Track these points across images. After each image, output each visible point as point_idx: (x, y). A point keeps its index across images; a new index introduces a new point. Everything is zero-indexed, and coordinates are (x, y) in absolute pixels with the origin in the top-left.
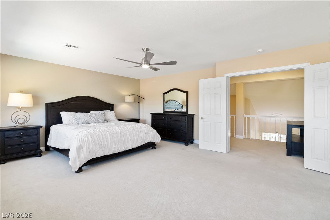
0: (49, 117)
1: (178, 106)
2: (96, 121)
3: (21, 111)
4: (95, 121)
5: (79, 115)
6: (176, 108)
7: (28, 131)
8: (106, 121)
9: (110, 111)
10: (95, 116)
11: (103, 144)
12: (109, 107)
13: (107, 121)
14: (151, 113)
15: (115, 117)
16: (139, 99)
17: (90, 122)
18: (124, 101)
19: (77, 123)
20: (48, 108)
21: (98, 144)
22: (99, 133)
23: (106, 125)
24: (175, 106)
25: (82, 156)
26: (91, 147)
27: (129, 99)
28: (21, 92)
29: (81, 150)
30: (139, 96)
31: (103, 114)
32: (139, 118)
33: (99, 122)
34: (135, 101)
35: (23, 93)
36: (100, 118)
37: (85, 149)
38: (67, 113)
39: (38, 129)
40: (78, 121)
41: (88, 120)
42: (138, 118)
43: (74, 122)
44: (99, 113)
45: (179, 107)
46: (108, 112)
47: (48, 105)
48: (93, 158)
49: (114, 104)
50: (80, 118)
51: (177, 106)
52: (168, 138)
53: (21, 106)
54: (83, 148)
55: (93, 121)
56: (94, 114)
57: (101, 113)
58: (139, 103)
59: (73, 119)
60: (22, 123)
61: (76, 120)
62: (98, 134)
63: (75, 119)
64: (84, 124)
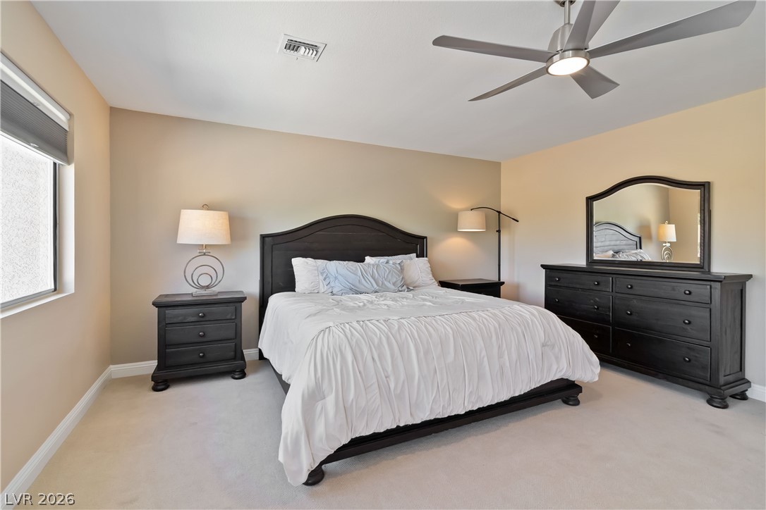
0: (268, 272)
1: (624, 242)
2: (378, 285)
3: (205, 254)
4: (375, 286)
5: (334, 266)
6: (616, 248)
7: (214, 309)
8: (405, 287)
9: (417, 257)
10: (375, 271)
11: (392, 386)
12: (415, 245)
13: (408, 286)
14: (542, 266)
15: (431, 276)
16: (498, 221)
17: (362, 288)
18: (457, 229)
19: (330, 290)
20: (265, 248)
21: (376, 385)
22: (380, 338)
23: (405, 302)
24: (613, 243)
25: (320, 429)
26: (352, 395)
27: (471, 222)
28: (207, 207)
29: (319, 406)
30: (499, 212)
31: (398, 266)
32: (499, 279)
33: (387, 290)
34: (488, 227)
35: (208, 210)
36: (390, 276)
37: (330, 400)
38: (307, 263)
39: (237, 305)
40: (332, 284)
41: (358, 284)
42: (497, 280)
43: (323, 288)
44: (387, 262)
45: (626, 245)
46: (411, 259)
47: (267, 239)
48: (358, 436)
49: (426, 237)
50: (336, 278)
51: (618, 243)
52: (615, 359)
53: (204, 243)
54: (324, 398)
55: (369, 286)
56: (373, 265)
57: (391, 262)
58: (499, 231)
59: (321, 278)
60: (208, 287)
61: (327, 281)
62: (376, 341)
63: (325, 279)
64: (347, 293)
